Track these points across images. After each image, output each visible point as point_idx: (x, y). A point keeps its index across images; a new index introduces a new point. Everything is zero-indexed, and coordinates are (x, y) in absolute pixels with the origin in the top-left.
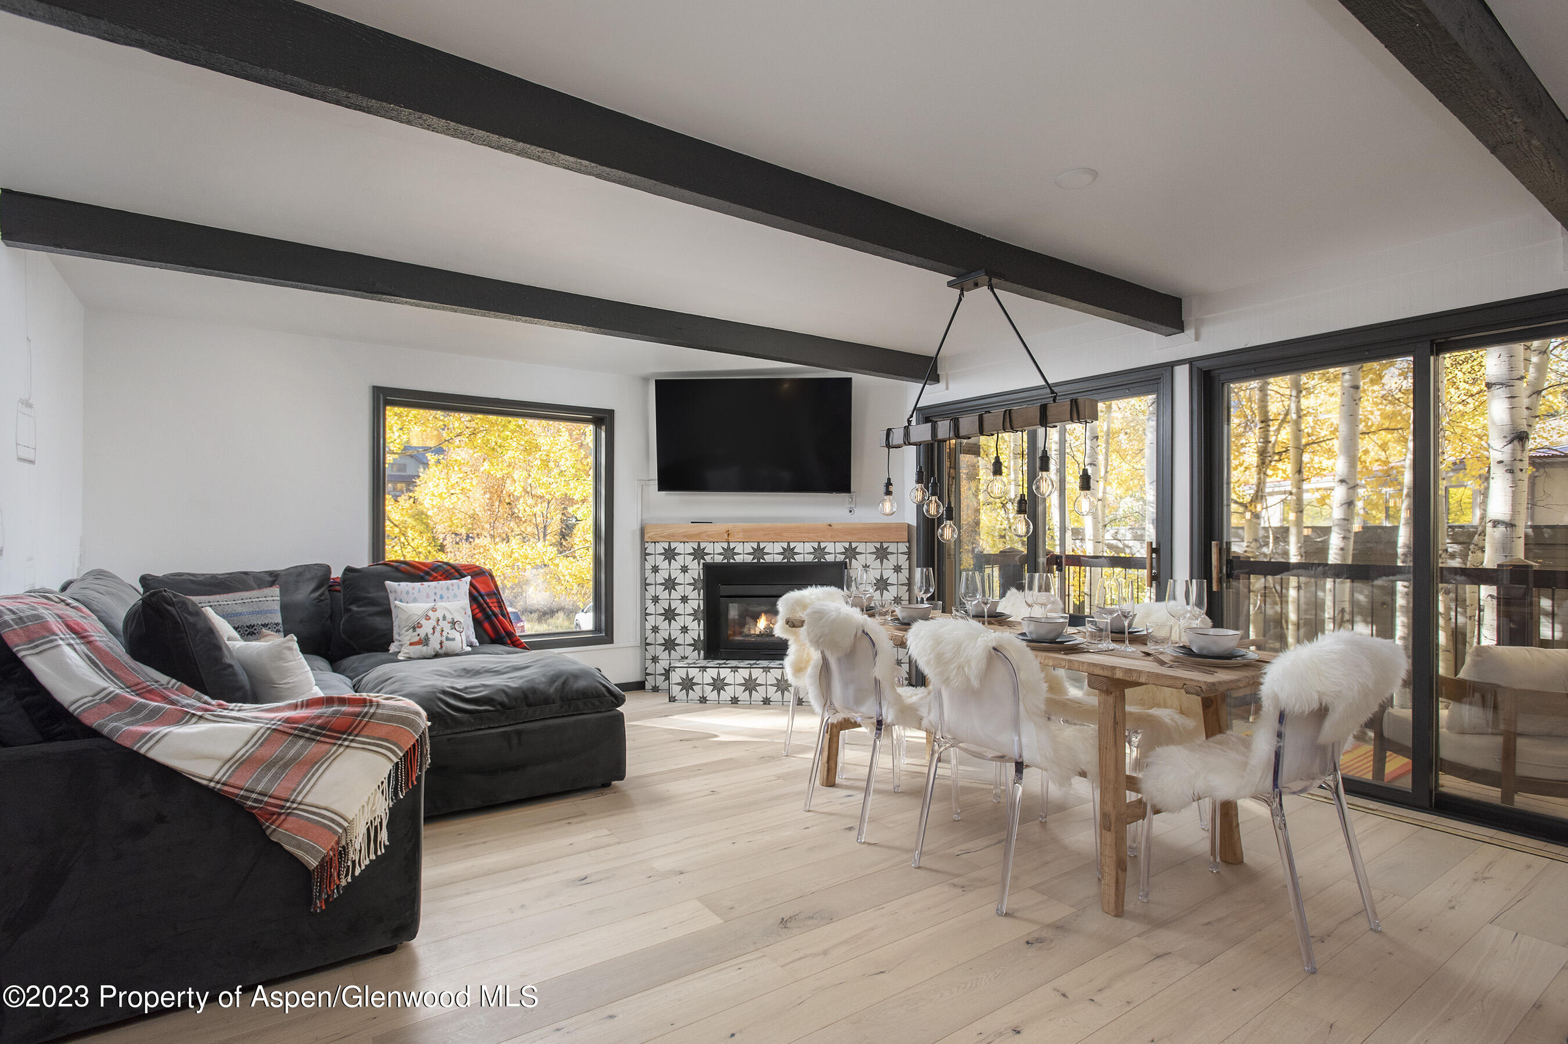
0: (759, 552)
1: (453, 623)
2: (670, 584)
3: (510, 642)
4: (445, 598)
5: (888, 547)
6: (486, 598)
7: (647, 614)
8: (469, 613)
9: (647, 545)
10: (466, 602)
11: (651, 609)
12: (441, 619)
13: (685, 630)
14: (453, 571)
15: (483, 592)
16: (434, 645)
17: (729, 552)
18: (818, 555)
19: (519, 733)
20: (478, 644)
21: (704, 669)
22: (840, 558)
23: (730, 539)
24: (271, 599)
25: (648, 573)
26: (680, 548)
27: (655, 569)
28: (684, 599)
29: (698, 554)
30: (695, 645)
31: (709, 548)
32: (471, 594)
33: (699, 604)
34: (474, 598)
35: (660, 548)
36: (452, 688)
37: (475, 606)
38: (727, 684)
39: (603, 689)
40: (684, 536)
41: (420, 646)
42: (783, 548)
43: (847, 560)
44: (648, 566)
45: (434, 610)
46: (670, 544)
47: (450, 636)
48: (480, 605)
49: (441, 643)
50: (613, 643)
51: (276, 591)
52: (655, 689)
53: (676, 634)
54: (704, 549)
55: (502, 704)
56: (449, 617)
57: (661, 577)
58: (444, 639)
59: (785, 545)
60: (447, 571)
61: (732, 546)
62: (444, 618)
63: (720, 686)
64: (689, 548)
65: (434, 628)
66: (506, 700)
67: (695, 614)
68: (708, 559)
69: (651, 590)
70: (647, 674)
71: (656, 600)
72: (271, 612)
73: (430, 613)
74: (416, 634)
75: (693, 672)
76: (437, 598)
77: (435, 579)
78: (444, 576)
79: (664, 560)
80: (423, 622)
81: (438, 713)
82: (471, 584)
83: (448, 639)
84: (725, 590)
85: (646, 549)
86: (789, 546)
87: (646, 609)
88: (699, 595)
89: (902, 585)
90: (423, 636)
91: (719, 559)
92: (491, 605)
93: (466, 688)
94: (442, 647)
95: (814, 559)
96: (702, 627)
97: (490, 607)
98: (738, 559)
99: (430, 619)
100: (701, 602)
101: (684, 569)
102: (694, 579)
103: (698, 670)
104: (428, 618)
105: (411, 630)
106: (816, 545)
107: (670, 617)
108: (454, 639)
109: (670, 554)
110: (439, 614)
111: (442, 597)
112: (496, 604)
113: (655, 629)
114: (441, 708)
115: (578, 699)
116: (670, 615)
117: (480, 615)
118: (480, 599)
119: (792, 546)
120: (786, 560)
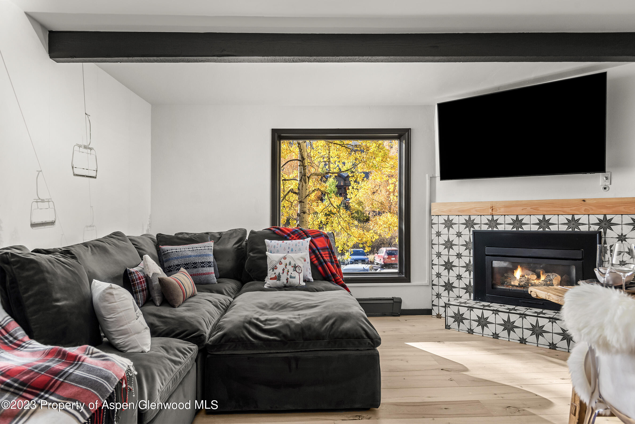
0: (518, 222)
1: (295, 267)
2: (449, 245)
3: (333, 280)
4: (294, 251)
6: (321, 251)
7: (433, 264)
8: (308, 260)
9: (433, 217)
10: (306, 254)
11: (436, 261)
12: (288, 264)
13: (459, 277)
14: (304, 234)
15: (319, 247)
16: (283, 280)
17: (493, 222)
18: (572, 226)
20: (313, 280)
21: (471, 308)
22: (595, 228)
23: (494, 213)
24: (207, 248)
25: (434, 237)
26: (456, 219)
27: (439, 234)
28: (459, 256)
29: (469, 224)
30: (467, 289)
31: (477, 220)
32: (310, 247)
33: (470, 260)
34: (312, 251)
35: (442, 220)
36: (257, 319)
37: (313, 256)
38: (489, 323)
40: (459, 211)
41: (275, 281)
42: (539, 220)
43: (602, 231)
44: (434, 232)
45: (285, 258)
46: (448, 217)
47: (293, 275)
48: (316, 256)
49: (287, 279)
50: (410, 282)
51: (211, 244)
52: (439, 316)
53: (453, 280)
54: (474, 220)
55: (285, 336)
56: (293, 263)
57: (443, 239)
58: (289, 277)
59: (541, 217)
60: (300, 234)
61: (495, 218)
62: (290, 264)
63: (483, 323)
64: (462, 220)
65: (283, 270)
66: (289, 333)
67: (467, 266)
68: (477, 228)
69: (436, 247)
70: (433, 305)
71: (439, 255)
72: (207, 255)
73: (283, 261)
74: (274, 273)
75: (463, 310)
76: (290, 251)
77: (292, 239)
78: (298, 237)
79: (445, 228)
80: (278, 265)
81: (242, 338)
82: (311, 241)
83: (291, 277)
84: (488, 250)
85: (432, 220)
86: (544, 218)
87: (432, 261)
88: (470, 253)
90: (277, 274)
91: (485, 228)
92: (323, 255)
93: (266, 320)
94: (287, 282)
95: (568, 229)
96: (472, 276)
97: (322, 257)
98: (501, 228)
99: (282, 264)
100: (472, 259)
101: (459, 235)
102: (466, 241)
103: (467, 309)
104: (281, 263)
105: (272, 270)
106: (570, 217)
107: (449, 267)
108: (294, 278)
109: (449, 224)
110: (287, 261)
111: (292, 250)
112: (328, 255)
113: (439, 275)
114: (244, 335)
115: (342, 338)
116: (449, 266)
117: (316, 262)
118: (317, 252)
119: (547, 217)
120: (541, 229)
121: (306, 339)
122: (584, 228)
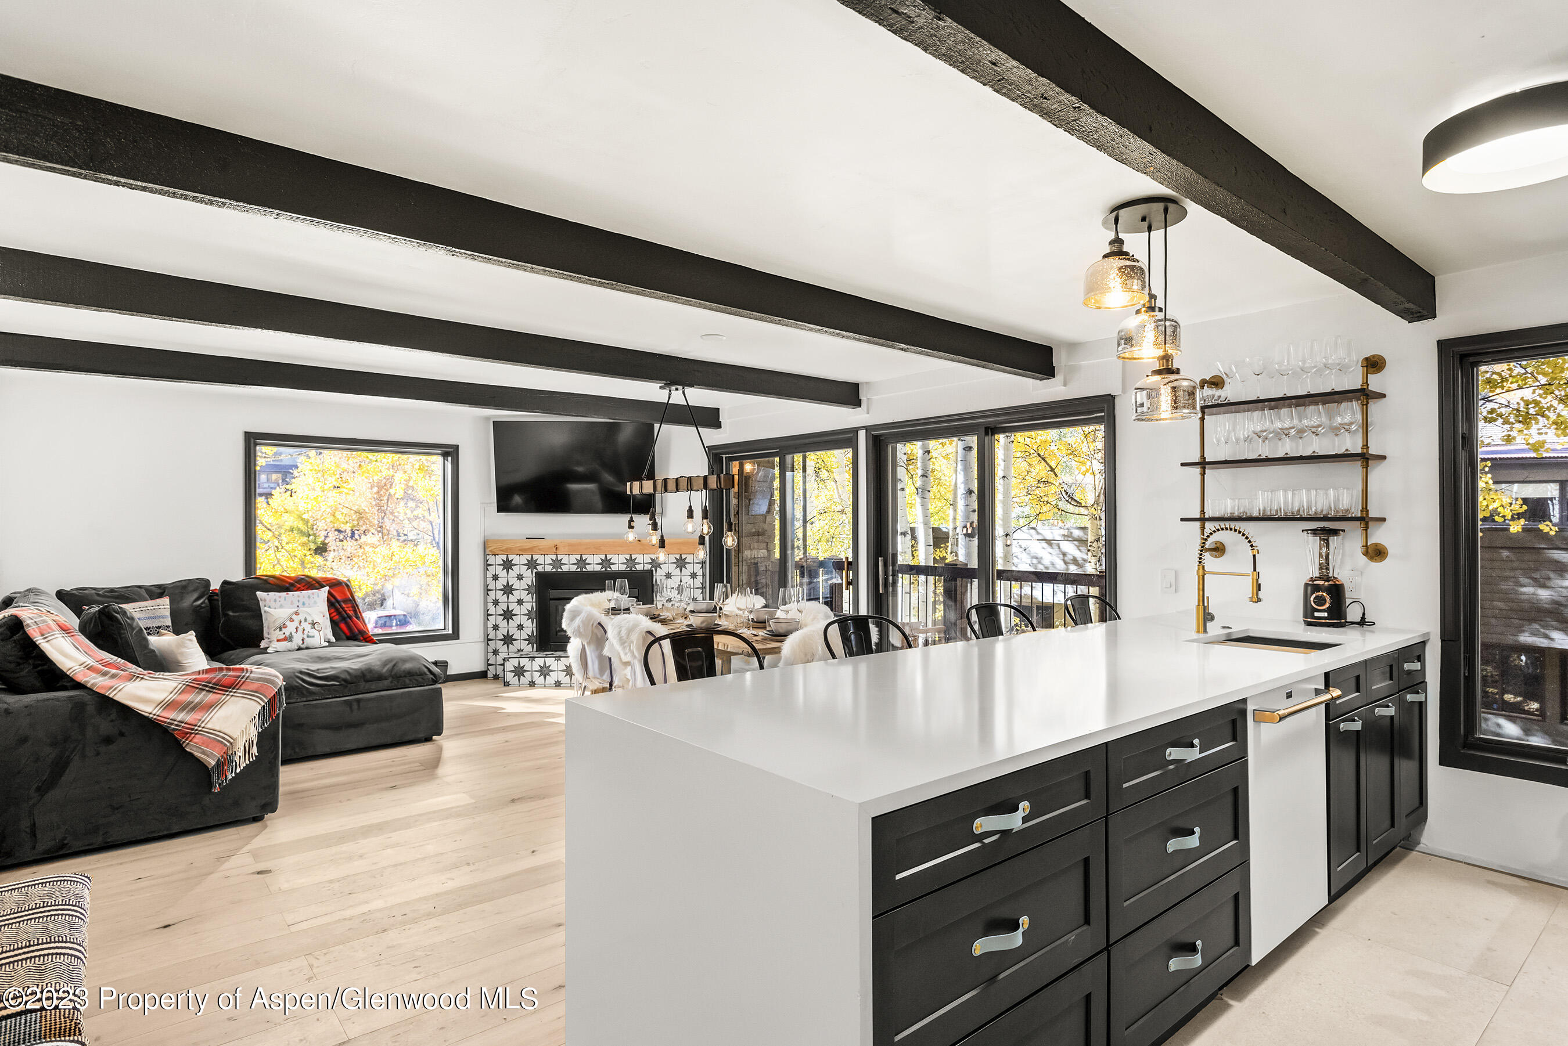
0: (582, 562)
1: (313, 624)
2: (508, 590)
3: (362, 638)
4: (307, 604)
5: (686, 558)
6: (342, 604)
7: (488, 615)
8: (328, 616)
9: (488, 557)
10: (324, 607)
11: (492, 611)
12: (303, 621)
13: (520, 627)
14: (314, 582)
15: (339, 598)
16: (297, 641)
17: (557, 563)
18: (630, 565)
19: (358, 701)
20: (334, 641)
21: (533, 658)
22: (648, 567)
23: (558, 552)
24: (163, 607)
25: (490, 581)
26: (515, 559)
27: (496, 577)
28: (520, 602)
29: (532, 564)
30: (529, 640)
31: (540, 559)
32: (328, 600)
33: (532, 606)
34: (332, 603)
35: (500, 559)
36: (308, 669)
37: (333, 610)
38: (552, 671)
39: (426, 670)
40: (520, 550)
41: (286, 642)
42: (602, 560)
43: (653, 569)
44: (490, 575)
45: (297, 613)
46: (507, 557)
47: (310, 634)
48: (337, 610)
49: (303, 640)
50: (459, 639)
51: (166, 601)
52: (496, 677)
53: (513, 631)
54: (537, 560)
55: (345, 680)
56: (309, 620)
57: (501, 583)
58: (305, 636)
59: (603, 557)
60: (309, 583)
61: (560, 557)
62: (306, 620)
63: (546, 672)
64: (524, 559)
65: (297, 629)
66: (348, 677)
67: (529, 614)
68: (540, 569)
69: (492, 594)
70: (489, 665)
71: (496, 603)
72: (163, 617)
73: (294, 617)
74: (282, 633)
75: (524, 662)
76: (300, 604)
77: (299, 589)
78: (306, 587)
79: (503, 569)
80: (288, 623)
81: (296, 686)
82: (329, 592)
83: (308, 636)
84: (554, 594)
85: (487, 561)
86: (606, 557)
87: (488, 610)
88: (533, 598)
89: (697, 588)
90: (287, 634)
91: (549, 569)
92: (346, 609)
93: (318, 670)
94: (303, 643)
95: (627, 568)
96: (535, 625)
97: (345, 611)
98: (565, 568)
99: (293, 621)
100: (534, 604)
101: (520, 577)
102: (528, 585)
103: (528, 659)
104: (292, 620)
105: (278, 630)
106: (628, 557)
107: (508, 617)
108: (313, 637)
109: (508, 565)
110: (301, 617)
111: (304, 604)
112: (351, 609)
113: (496, 627)
114: (298, 683)
115: (405, 677)
116: (508, 615)
117: (337, 618)
118: (337, 605)
119: (609, 557)
120: (604, 569)
121: (367, 681)
122: (639, 567)
